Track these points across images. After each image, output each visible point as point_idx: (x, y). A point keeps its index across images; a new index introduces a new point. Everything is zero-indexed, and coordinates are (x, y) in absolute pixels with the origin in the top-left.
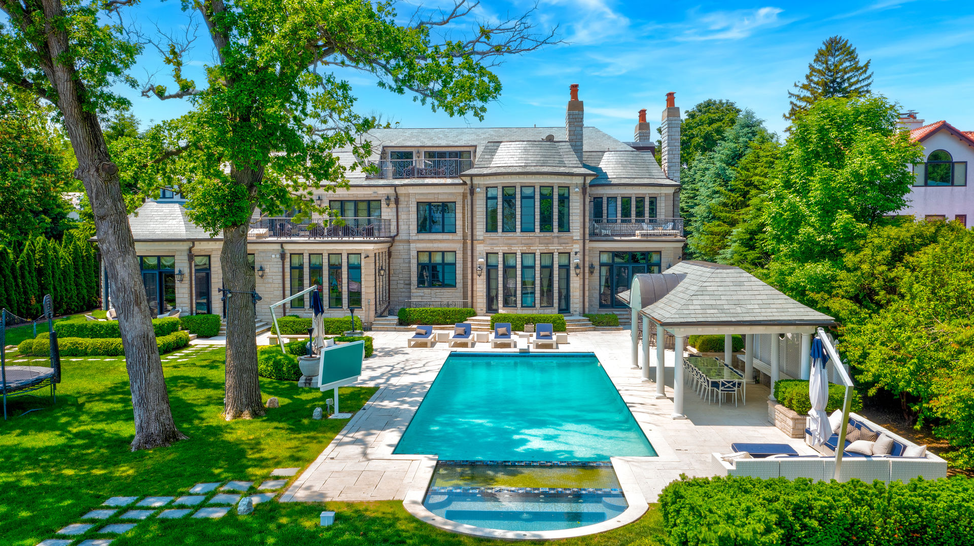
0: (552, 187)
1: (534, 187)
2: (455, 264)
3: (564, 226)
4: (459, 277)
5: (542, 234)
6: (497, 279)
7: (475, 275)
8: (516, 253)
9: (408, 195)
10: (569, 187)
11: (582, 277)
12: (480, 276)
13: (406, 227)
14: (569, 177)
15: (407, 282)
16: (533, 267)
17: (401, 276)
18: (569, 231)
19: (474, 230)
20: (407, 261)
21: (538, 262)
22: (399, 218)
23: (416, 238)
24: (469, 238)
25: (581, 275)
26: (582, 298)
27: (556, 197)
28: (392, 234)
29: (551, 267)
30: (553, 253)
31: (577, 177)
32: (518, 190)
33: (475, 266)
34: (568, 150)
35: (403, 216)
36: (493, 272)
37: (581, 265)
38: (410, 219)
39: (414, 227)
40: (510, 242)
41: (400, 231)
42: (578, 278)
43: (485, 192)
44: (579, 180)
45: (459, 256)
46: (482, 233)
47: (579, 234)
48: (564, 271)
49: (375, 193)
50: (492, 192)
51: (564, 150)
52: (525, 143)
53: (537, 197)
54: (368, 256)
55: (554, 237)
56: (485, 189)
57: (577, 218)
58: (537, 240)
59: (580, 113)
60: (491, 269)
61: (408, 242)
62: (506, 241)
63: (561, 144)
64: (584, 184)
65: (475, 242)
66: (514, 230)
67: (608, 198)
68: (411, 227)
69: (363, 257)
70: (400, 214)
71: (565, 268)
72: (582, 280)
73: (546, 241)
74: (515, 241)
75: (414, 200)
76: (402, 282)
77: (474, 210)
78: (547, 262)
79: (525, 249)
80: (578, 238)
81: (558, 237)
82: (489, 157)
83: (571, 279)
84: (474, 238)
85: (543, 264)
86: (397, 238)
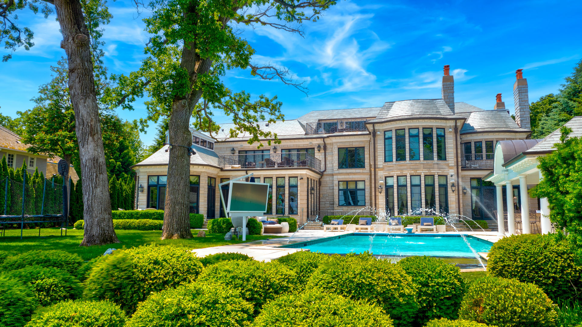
0: (432, 128)
1: (418, 128)
2: (364, 190)
3: (442, 156)
4: (367, 198)
5: (425, 162)
6: (393, 195)
7: (377, 193)
8: (406, 176)
9: (332, 144)
10: (444, 129)
11: (457, 193)
12: (381, 193)
13: (331, 165)
14: (444, 121)
15: (332, 203)
16: (420, 186)
17: (327, 198)
18: (446, 160)
19: (376, 161)
20: (331, 188)
21: (423, 182)
22: (327, 159)
23: (338, 172)
24: (373, 166)
25: (457, 191)
26: (457, 209)
27: (435, 135)
28: (322, 170)
29: (433, 186)
30: (434, 176)
31: (450, 121)
32: (407, 131)
33: (377, 186)
34: (443, 104)
35: (329, 158)
36: (390, 191)
37: (456, 184)
38: (333, 159)
39: (336, 164)
40: (402, 167)
41: (327, 168)
42: (454, 194)
43: (383, 134)
44: (452, 123)
45: (367, 183)
46: (382, 163)
47: (453, 162)
48: (443, 189)
49: (310, 143)
50: (388, 135)
51: (440, 105)
52: (412, 101)
53: (421, 135)
54: (302, 179)
55: (434, 164)
56: (383, 132)
57: (452, 150)
58: (422, 166)
59: (452, 83)
60: (389, 188)
61: (332, 175)
62: (399, 168)
63: (437, 101)
64: (456, 126)
65: (377, 169)
66: (404, 159)
67: (475, 142)
68: (334, 165)
69: (299, 178)
70: (327, 157)
71: (444, 187)
72: (457, 196)
73: (428, 167)
74: (405, 167)
75: (336, 146)
76: (328, 203)
77: (376, 147)
78: (430, 182)
79: (413, 172)
80: (453, 165)
81: (437, 164)
82: (386, 111)
83: (449, 194)
84: (376, 167)
85: (426, 184)
86: (325, 173)
